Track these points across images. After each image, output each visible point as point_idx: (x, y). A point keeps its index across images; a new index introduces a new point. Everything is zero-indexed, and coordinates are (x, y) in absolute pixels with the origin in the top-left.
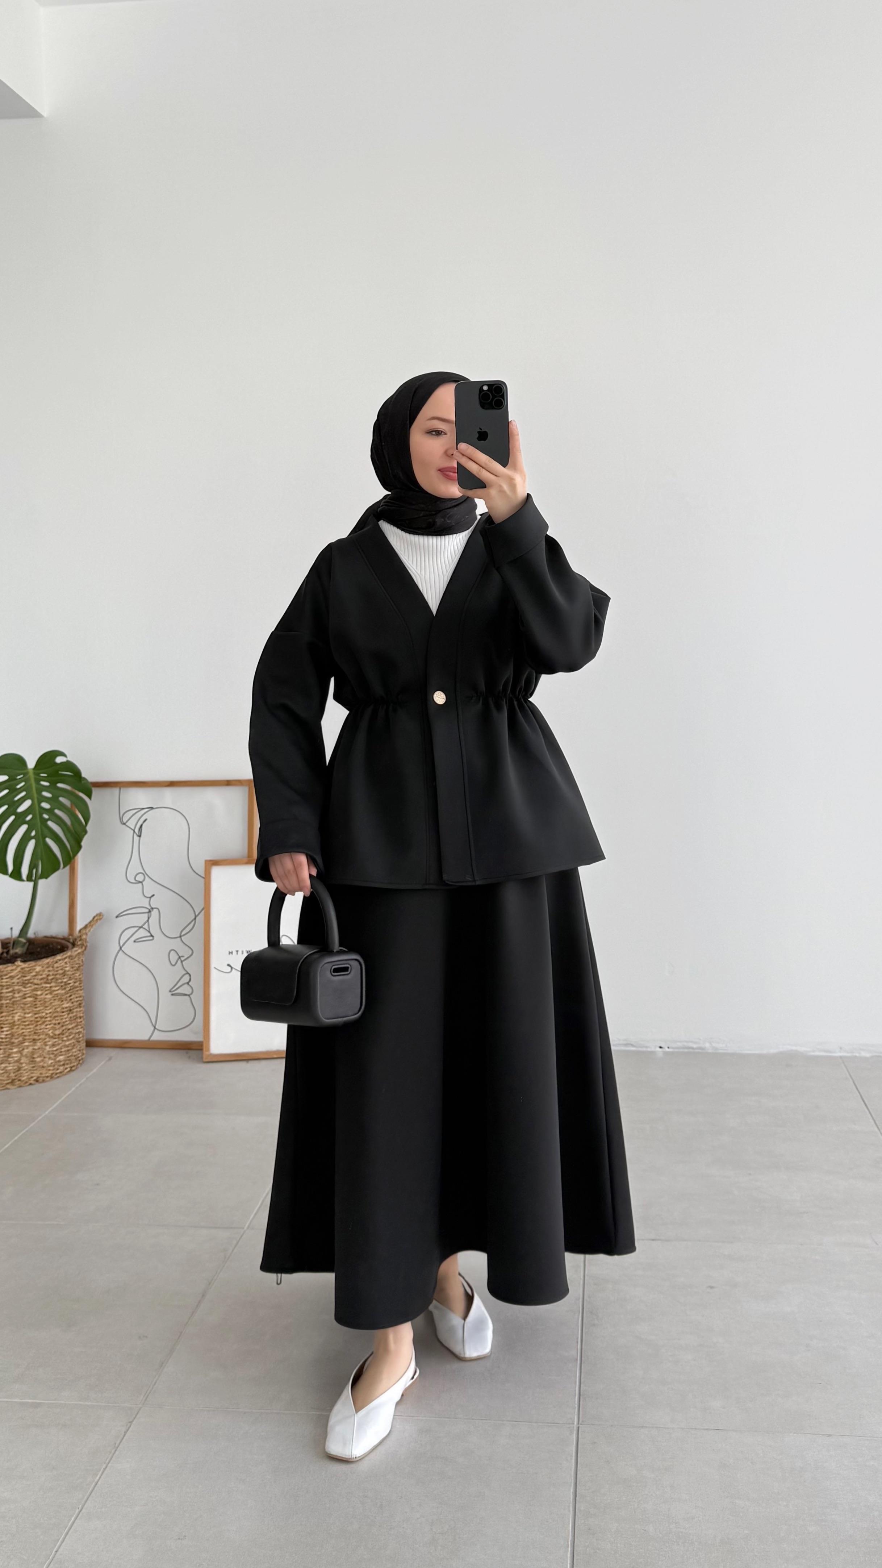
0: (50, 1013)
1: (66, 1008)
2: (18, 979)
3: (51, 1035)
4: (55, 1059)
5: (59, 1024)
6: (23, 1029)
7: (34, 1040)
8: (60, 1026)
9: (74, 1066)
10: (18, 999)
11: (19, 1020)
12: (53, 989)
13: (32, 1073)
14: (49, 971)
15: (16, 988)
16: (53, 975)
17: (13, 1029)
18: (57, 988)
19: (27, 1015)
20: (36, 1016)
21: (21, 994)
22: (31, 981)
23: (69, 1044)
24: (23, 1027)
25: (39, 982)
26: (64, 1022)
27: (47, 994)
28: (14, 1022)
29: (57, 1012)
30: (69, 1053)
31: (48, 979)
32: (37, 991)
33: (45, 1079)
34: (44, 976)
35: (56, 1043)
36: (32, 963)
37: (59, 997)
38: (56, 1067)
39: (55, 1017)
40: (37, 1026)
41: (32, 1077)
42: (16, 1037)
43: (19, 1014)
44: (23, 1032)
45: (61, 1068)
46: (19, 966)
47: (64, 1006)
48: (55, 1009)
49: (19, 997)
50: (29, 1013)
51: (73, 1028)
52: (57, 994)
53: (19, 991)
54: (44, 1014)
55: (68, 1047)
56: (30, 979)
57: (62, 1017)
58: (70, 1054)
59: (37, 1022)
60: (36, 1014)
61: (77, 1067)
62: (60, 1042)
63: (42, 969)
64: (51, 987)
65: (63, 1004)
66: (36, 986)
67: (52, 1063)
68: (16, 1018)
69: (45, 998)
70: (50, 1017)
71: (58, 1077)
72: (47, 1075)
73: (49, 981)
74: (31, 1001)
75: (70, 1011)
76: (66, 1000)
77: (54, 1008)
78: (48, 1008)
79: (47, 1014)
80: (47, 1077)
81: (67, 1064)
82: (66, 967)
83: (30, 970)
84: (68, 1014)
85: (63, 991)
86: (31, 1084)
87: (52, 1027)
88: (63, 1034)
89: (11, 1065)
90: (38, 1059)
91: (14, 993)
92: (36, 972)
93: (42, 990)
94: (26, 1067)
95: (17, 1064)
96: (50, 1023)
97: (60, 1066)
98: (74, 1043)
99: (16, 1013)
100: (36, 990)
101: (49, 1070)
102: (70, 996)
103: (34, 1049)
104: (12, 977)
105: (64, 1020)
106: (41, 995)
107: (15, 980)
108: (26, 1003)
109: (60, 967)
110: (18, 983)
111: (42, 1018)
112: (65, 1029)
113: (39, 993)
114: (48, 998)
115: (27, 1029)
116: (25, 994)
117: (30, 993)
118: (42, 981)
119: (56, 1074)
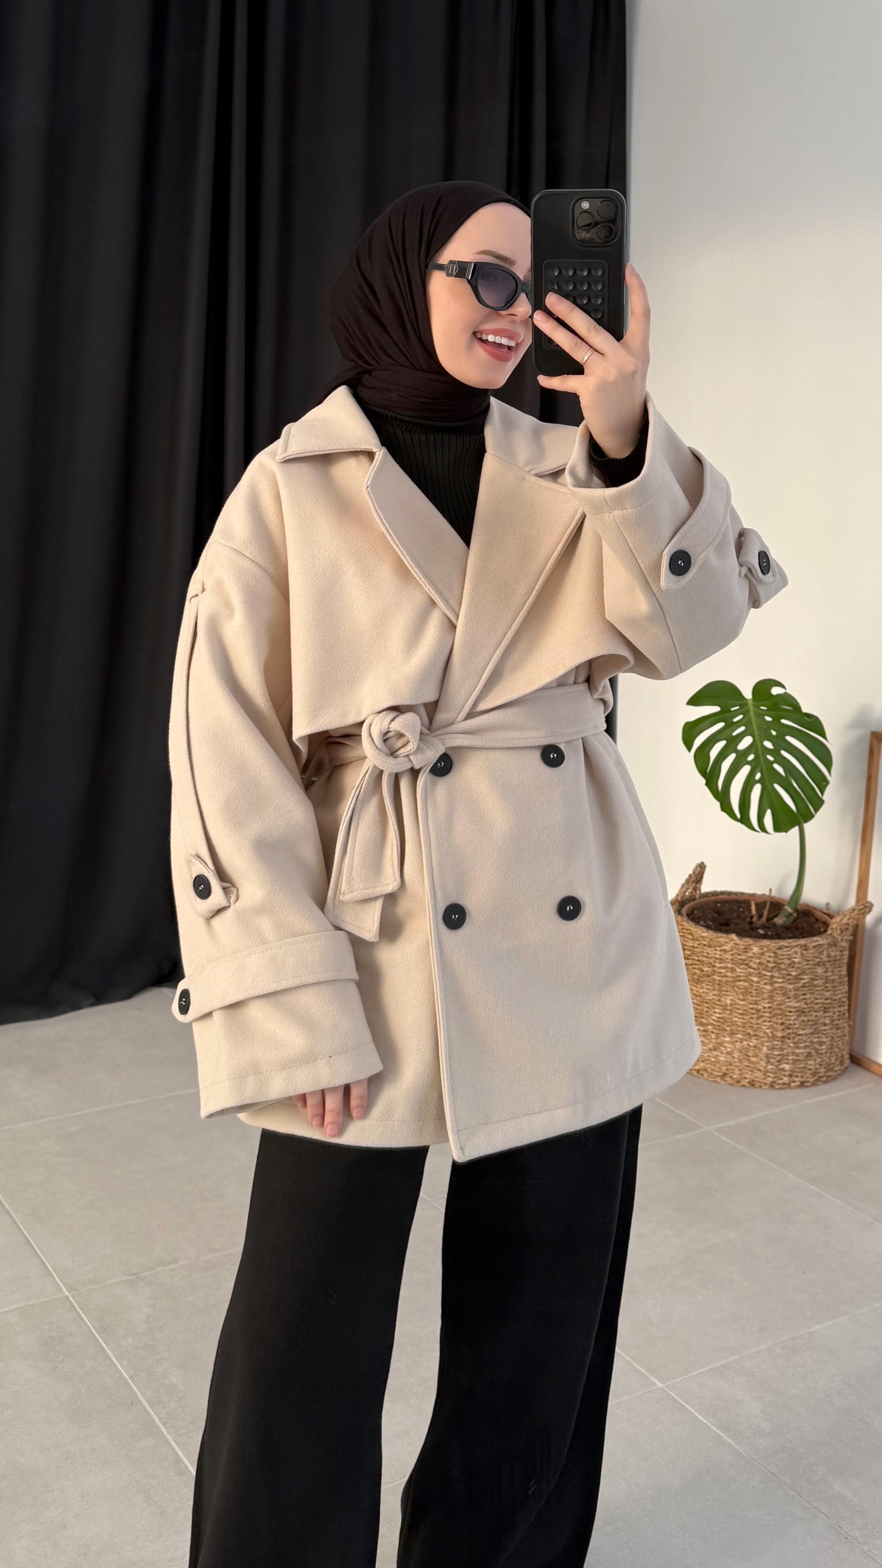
0: (770, 1007)
1: (795, 1007)
2: (732, 955)
3: (770, 1035)
4: (777, 1066)
5: (782, 1024)
6: (736, 1017)
7: (749, 1034)
8: (782, 1027)
9: (808, 1082)
10: (730, 979)
11: (731, 1005)
12: (775, 979)
13: (747, 1073)
14: (770, 957)
15: (730, 965)
16: (775, 962)
17: (725, 1013)
18: (780, 980)
19: (739, 1002)
20: (751, 1006)
21: (734, 975)
22: (746, 962)
23: (800, 1053)
24: (736, 1014)
25: (755, 966)
26: (790, 1024)
27: (766, 984)
28: (726, 1005)
29: (781, 1009)
30: (800, 1064)
31: (767, 966)
32: (754, 976)
33: (762, 1084)
34: (764, 961)
35: (777, 1047)
36: (749, 941)
37: (783, 992)
38: (777, 1075)
39: (778, 1014)
40: (752, 1018)
41: (746, 1078)
42: (730, 1024)
43: (731, 997)
44: (736, 1021)
45: (786, 1079)
46: (733, 940)
47: (789, 1004)
48: (778, 1005)
49: (732, 977)
50: (744, 1000)
51: (806, 1035)
52: (780, 987)
53: (733, 970)
54: (760, 1007)
55: (798, 1056)
56: (745, 960)
57: (788, 1018)
58: (802, 1066)
59: (753, 1014)
60: (751, 1004)
61: (814, 1084)
62: (785, 1046)
63: (760, 951)
64: (771, 976)
65: (789, 1002)
66: (752, 971)
67: (772, 1069)
68: (729, 1002)
69: (763, 988)
70: (770, 1013)
71: (780, 1088)
72: (765, 1081)
73: (769, 969)
74: (746, 986)
75: (801, 1012)
76: (795, 998)
77: (776, 1003)
78: (766, 1001)
79: (764, 1008)
80: (766, 1084)
81: (797, 1076)
82: (795, 958)
83: (745, 948)
84: (799, 1016)
85: (791, 987)
86: (744, 1086)
87: (771, 1026)
88: (789, 1039)
89: (724, 1055)
90: (754, 1059)
91: (728, 971)
92: (754, 953)
93: (760, 977)
94: (738, 1064)
95: (729, 1056)
96: (768, 1019)
97: (785, 1076)
98: (809, 1053)
99: (729, 996)
100: (750, 974)
101: (769, 1076)
102: (805, 994)
103: (748, 1045)
104: (725, 951)
105: (792, 1022)
106: (758, 982)
107: (728, 956)
108: (741, 987)
109: (788, 955)
110: (732, 960)
111: (758, 1011)
112: (793, 1033)
113: (755, 979)
114: (767, 990)
115: (740, 1018)
116: (739, 976)
117: (746, 977)
118: (761, 967)
119: (779, 1084)
